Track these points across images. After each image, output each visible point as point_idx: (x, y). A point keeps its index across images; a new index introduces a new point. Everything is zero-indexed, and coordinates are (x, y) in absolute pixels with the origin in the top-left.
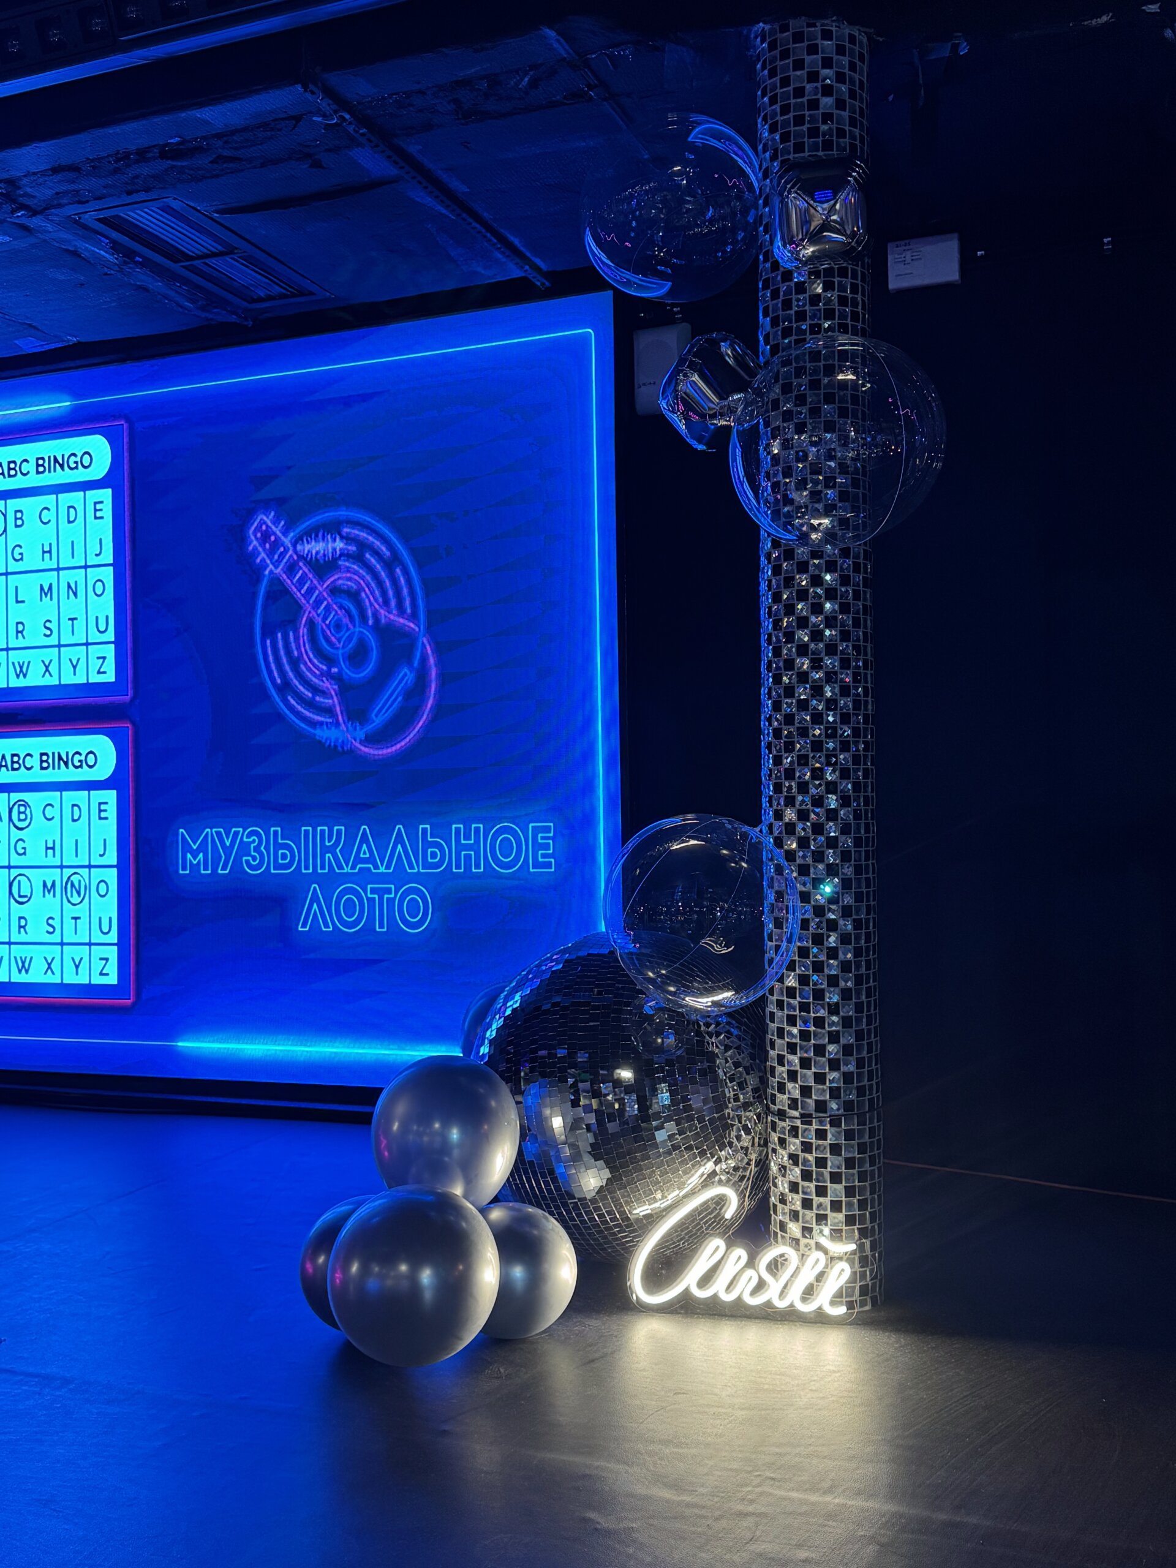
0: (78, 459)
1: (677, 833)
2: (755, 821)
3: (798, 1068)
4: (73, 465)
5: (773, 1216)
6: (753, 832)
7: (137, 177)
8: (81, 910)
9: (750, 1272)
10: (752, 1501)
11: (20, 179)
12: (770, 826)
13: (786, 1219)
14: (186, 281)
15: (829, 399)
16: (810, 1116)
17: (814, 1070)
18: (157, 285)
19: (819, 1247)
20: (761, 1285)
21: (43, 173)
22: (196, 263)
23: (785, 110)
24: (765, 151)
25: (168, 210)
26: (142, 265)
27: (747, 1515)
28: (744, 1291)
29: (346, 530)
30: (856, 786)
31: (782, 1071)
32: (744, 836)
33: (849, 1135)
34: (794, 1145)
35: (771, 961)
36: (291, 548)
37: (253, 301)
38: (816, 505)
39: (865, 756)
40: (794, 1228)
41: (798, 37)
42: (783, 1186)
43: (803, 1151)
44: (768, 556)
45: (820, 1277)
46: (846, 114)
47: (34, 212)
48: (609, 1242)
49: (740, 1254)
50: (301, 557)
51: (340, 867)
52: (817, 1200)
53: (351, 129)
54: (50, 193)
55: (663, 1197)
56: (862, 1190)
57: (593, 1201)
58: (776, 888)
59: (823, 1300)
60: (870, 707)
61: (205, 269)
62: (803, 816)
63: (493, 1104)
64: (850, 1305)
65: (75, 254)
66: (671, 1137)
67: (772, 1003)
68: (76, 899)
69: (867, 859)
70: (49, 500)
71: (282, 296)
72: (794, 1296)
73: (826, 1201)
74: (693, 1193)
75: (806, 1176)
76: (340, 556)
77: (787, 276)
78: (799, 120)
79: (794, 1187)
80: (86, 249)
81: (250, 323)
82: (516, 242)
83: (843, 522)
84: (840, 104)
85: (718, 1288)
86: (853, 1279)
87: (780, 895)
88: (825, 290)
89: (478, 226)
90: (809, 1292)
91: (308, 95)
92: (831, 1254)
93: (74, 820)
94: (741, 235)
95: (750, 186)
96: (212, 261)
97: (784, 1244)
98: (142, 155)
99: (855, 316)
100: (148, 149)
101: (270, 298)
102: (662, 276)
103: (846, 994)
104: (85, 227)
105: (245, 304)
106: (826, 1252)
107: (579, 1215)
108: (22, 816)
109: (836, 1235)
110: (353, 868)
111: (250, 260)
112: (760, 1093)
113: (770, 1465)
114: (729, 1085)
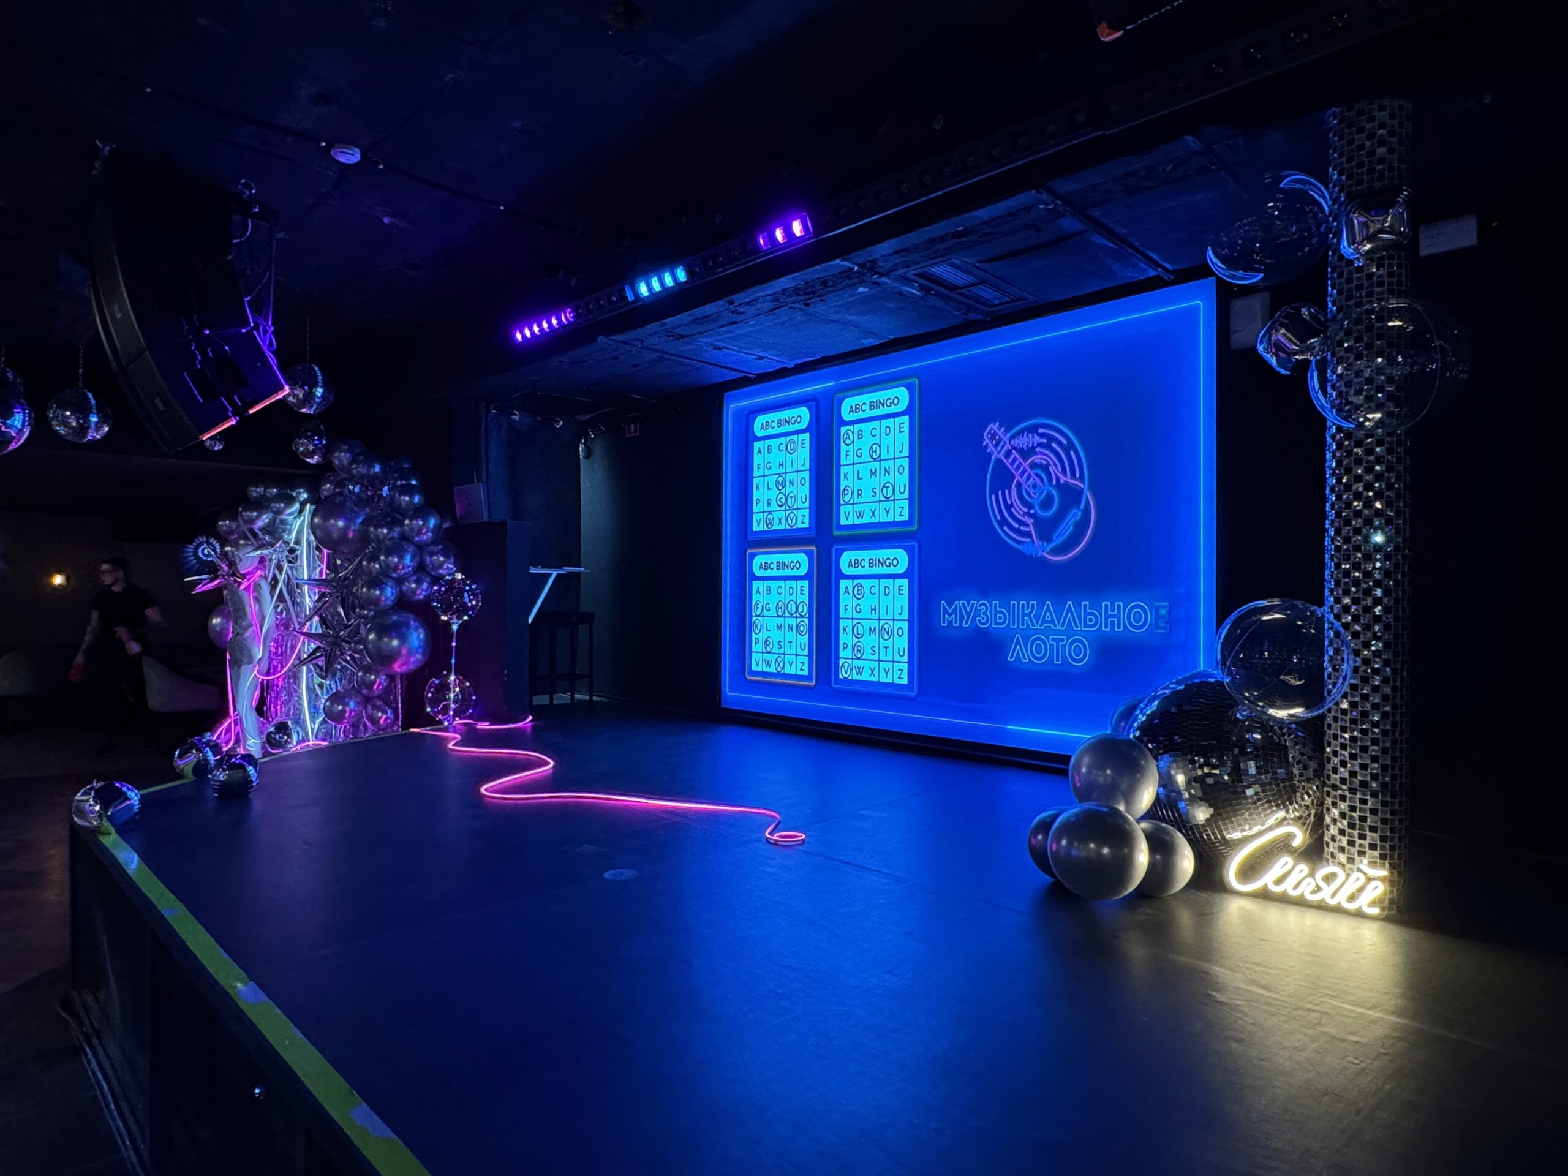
0: (891, 401)
1: (1267, 610)
2: (1321, 604)
3: (1348, 759)
4: (888, 404)
5: (1326, 849)
6: (1319, 612)
7: (937, 250)
8: (889, 643)
9: (1310, 880)
10: (1317, 1005)
11: (878, 259)
12: (1332, 608)
13: (1336, 851)
14: (956, 300)
15: (1380, 337)
16: (1356, 789)
17: (1359, 761)
18: (941, 304)
19: (1359, 870)
20: (1318, 889)
21: (890, 255)
22: (964, 291)
23: (1350, 160)
24: (1334, 186)
25: (952, 265)
26: (934, 295)
27: (1315, 1011)
28: (1306, 890)
29: (1041, 431)
30: (1396, 582)
31: (1336, 760)
32: (1313, 613)
33: (1384, 804)
34: (1344, 806)
35: (1329, 692)
36: (1008, 442)
37: (991, 306)
38: (1370, 404)
39: (1404, 564)
40: (1342, 858)
41: (1361, 113)
42: (1334, 830)
43: (1349, 811)
44: (1333, 437)
45: (1361, 890)
46: (1395, 157)
47: (882, 275)
48: (1212, 851)
49: (1304, 868)
50: (1014, 448)
51: (1033, 625)
52: (1358, 842)
53: (1061, 209)
54: (890, 264)
55: (1250, 829)
56: (1392, 839)
57: (1203, 826)
58: (1335, 646)
59: (1363, 903)
60: (1408, 532)
61: (969, 293)
62: (1356, 601)
63: (1143, 763)
64: (1383, 909)
65: (900, 293)
66: (1257, 794)
67: (1329, 717)
68: (886, 637)
69: (1403, 630)
70: (876, 424)
71: (1008, 302)
72: (1341, 899)
73: (1366, 843)
74: (1270, 829)
75: (1352, 826)
76: (1037, 446)
77: (1350, 263)
78: (1360, 165)
79: (1342, 832)
80: (906, 290)
81: (989, 319)
82: (1155, 256)
83: (1389, 414)
84: (1391, 151)
85: (1287, 887)
86: (1385, 894)
87: (1337, 651)
88: (1378, 269)
89: (1132, 251)
90: (1352, 898)
91: (1039, 195)
92: (1368, 876)
93: (885, 595)
94: (1315, 240)
95: (1323, 211)
96: (972, 289)
97: (1334, 865)
98: (942, 239)
99: (1400, 283)
100: (946, 235)
101: (1001, 304)
102: (1258, 271)
103: (1385, 715)
104: (908, 279)
105: (988, 309)
106: (1365, 874)
107: (1194, 833)
108: (860, 592)
109: (1372, 863)
110: (1041, 626)
111: (993, 286)
112: (1319, 772)
113: (1329, 988)
114: (1296, 766)
